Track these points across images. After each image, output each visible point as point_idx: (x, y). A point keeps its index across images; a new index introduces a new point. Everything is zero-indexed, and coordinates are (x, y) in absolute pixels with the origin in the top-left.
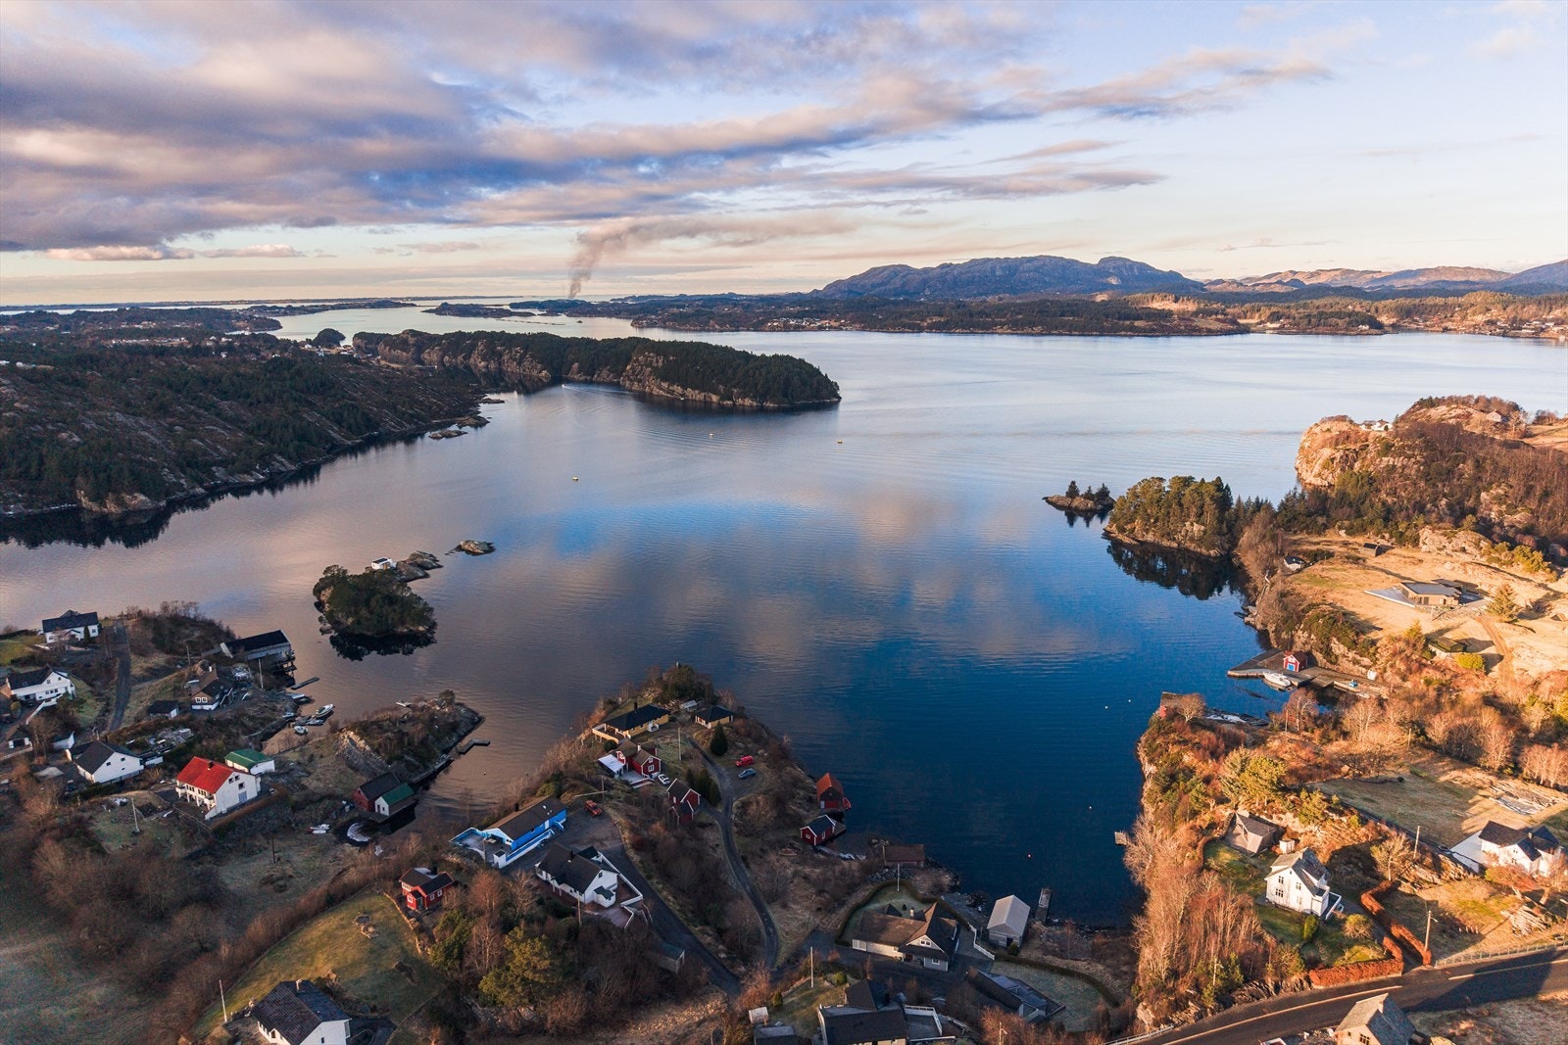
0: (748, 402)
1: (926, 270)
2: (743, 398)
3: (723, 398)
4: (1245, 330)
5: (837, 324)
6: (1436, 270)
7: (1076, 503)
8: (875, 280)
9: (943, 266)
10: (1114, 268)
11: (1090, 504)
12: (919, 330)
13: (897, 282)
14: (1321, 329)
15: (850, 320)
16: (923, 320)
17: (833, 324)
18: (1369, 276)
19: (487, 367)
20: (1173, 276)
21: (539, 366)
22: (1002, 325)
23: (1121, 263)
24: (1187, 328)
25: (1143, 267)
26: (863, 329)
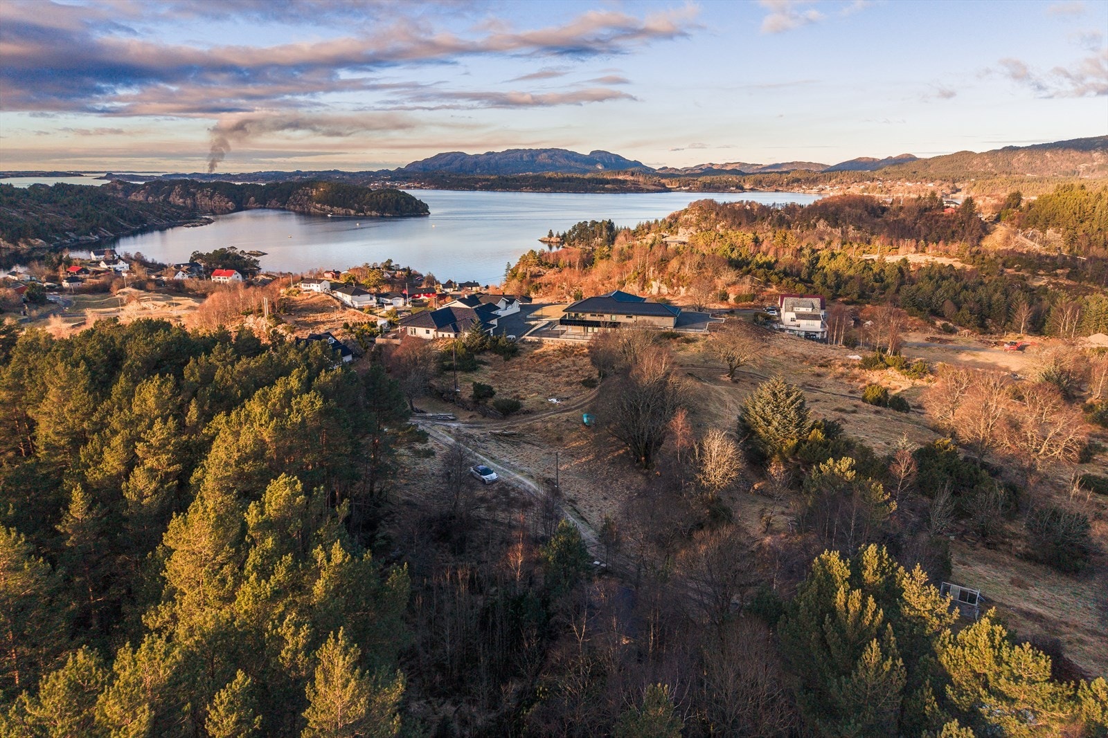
0: (374, 213)
1: (477, 156)
2: (371, 211)
3: (358, 211)
4: (669, 190)
5: (419, 185)
6: (792, 163)
7: (552, 239)
8: (442, 162)
9: (488, 154)
10: (599, 158)
11: (559, 240)
12: (475, 189)
13: (457, 164)
14: (711, 190)
15: (428, 182)
16: (476, 184)
17: (416, 185)
18: (755, 167)
19: (184, 203)
20: (637, 164)
21: (226, 199)
22: (527, 186)
23: (604, 154)
24: (638, 189)
25: (618, 157)
26: (437, 188)
